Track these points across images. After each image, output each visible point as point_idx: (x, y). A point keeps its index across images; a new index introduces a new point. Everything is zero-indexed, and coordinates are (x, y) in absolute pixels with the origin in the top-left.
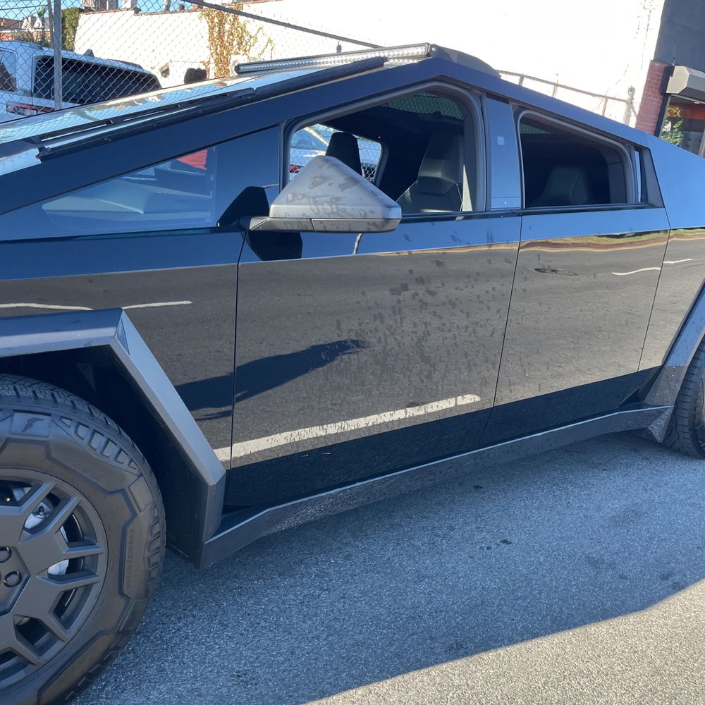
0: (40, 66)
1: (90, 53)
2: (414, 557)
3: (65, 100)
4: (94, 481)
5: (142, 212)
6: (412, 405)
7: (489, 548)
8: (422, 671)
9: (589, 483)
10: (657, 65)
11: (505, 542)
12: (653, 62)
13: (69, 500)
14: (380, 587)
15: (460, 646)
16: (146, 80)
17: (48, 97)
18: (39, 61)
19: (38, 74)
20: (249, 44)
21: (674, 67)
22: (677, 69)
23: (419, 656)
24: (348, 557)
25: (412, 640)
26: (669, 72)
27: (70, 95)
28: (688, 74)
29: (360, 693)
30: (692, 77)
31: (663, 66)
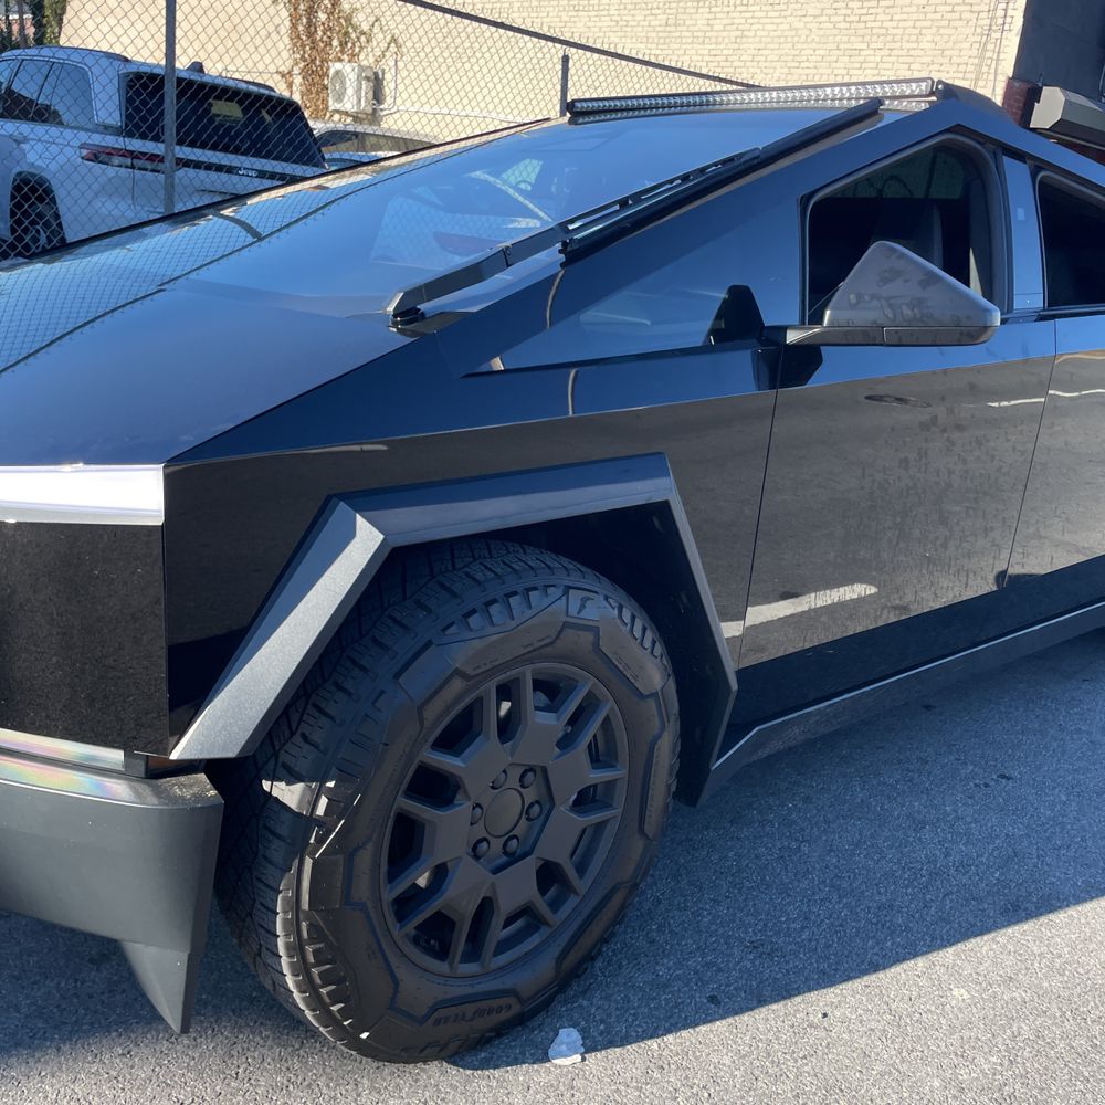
0: (131, 87)
1: (198, 67)
2: (895, 799)
3: (180, 142)
4: (632, 680)
5: (648, 323)
6: (786, 596)
7: (986, 785)
8: (985, 938)
9: (1073, 698)
10: (1017, 85)
11: (1003, 776)
12: (1010, 82)
13: (598, 706)
14: (872, 836)
15: (1016, 907)
16: (284, 110)
17: (157, 139)
18: (131, 80)
19: (129, 101)
20: (358, 44)
21: (1041, 88)
22: (1046, 91)
23: (971, 919)
24: (807, 800)
25: (952, 901)
26: (1033, 95)
27: (187, 134)
28: (1064, 99)
29: (921, 964)
30: (1068, 103)
31: (1025, 86)
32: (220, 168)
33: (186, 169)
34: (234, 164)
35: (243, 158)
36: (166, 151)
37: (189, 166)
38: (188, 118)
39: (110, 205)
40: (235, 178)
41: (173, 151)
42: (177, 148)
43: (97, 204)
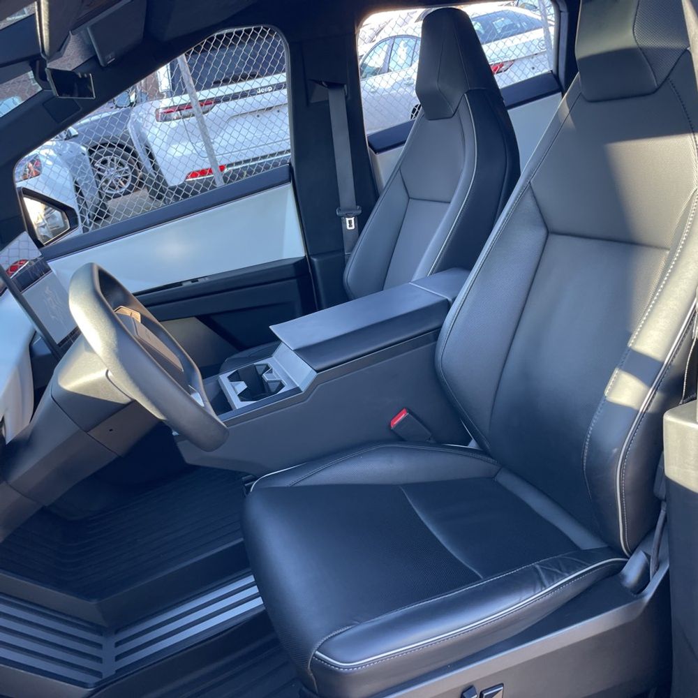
32: (244, 95)
33: (218, 105)
34: (254, 87)
35: (259, 80)
36: (191, 99)
37: (219, 102)
38: (198, 68)
39: (181, 149)
40: (258, 97)
41: (195, 98)
42: (198, 93)
43: (172, 151)
